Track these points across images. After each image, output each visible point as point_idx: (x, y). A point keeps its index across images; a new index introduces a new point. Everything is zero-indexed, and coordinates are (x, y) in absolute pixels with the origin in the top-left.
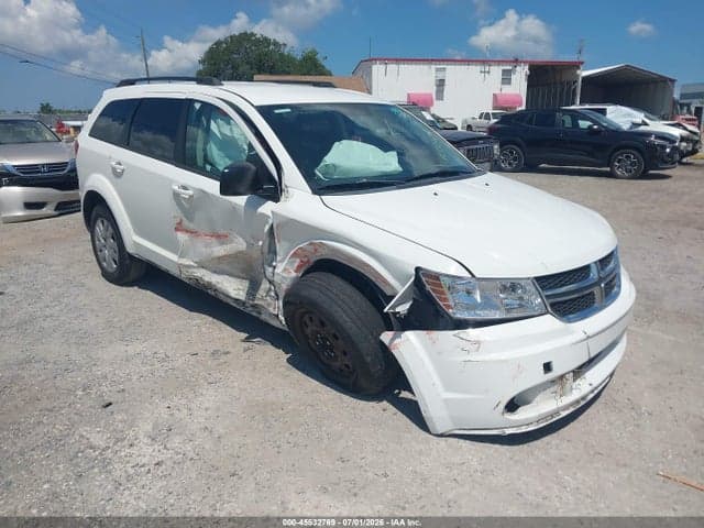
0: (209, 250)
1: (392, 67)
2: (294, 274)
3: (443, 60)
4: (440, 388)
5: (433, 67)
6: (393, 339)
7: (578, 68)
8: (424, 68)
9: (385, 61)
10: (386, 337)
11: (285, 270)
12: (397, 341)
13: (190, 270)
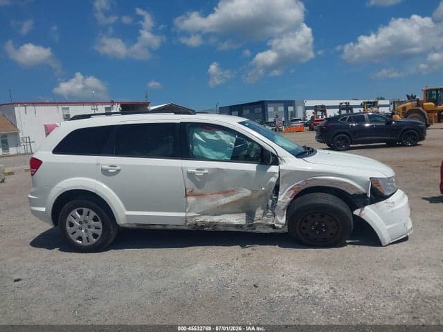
0: (215, 203)
1: (30, 108)
2: (289, 199)
3: (66, 103)
4: (384, 225)
5: (60, 107)
6: (361, 212)
7: (148, 105)
8: (54, 108)
9: (24, 104)
10: (357, 212)
11: (284, 198)
12: (363, 212)
13: (194, 219)
